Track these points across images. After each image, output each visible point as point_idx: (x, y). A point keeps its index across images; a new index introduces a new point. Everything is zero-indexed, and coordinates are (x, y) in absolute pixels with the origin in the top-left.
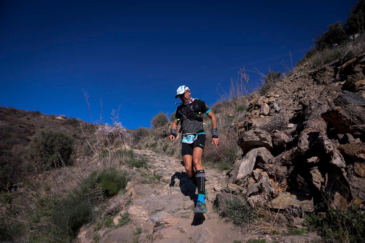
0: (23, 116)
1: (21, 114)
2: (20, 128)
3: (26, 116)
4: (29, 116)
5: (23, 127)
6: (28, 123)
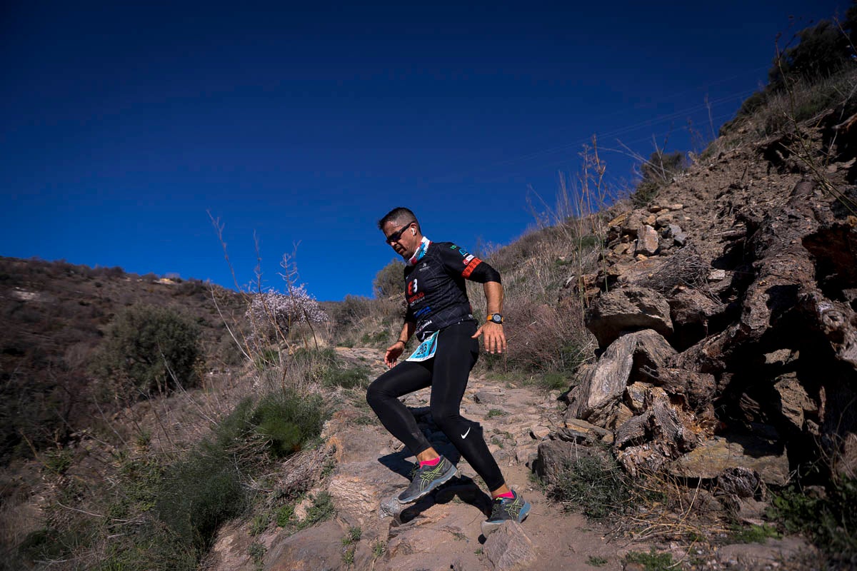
0: (86, 281)
1: (82, 275)
2: (81, 306)
3: (93, 279)
4: (98, 280)
5: (88, 305)
6: (98, 296)
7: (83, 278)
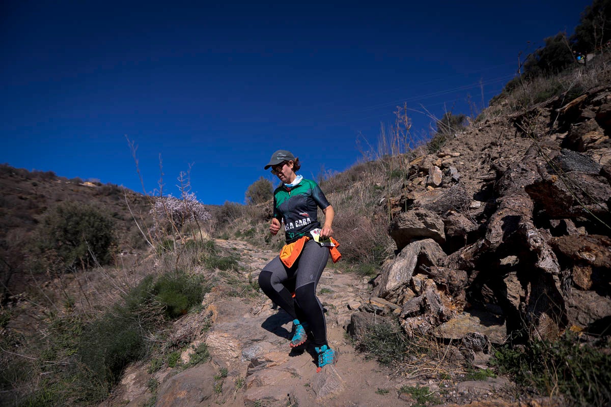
0: (25, 180)
1: (22, 176)
2: (21, 200)
3: (30, 179)
4: (35, 180)
5: (26, 199)
6: (34, 192)
7: (22, 179)
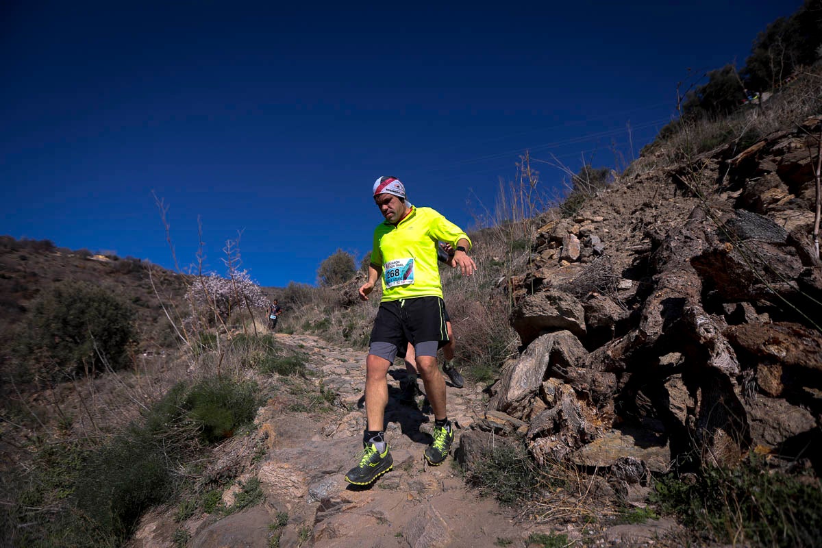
0: (10, 252)
2: (2, 279)
3: (17, 251)
4: (23, 252)
5: (10, 278)
6: (23, 269)
7: (5, 250)
